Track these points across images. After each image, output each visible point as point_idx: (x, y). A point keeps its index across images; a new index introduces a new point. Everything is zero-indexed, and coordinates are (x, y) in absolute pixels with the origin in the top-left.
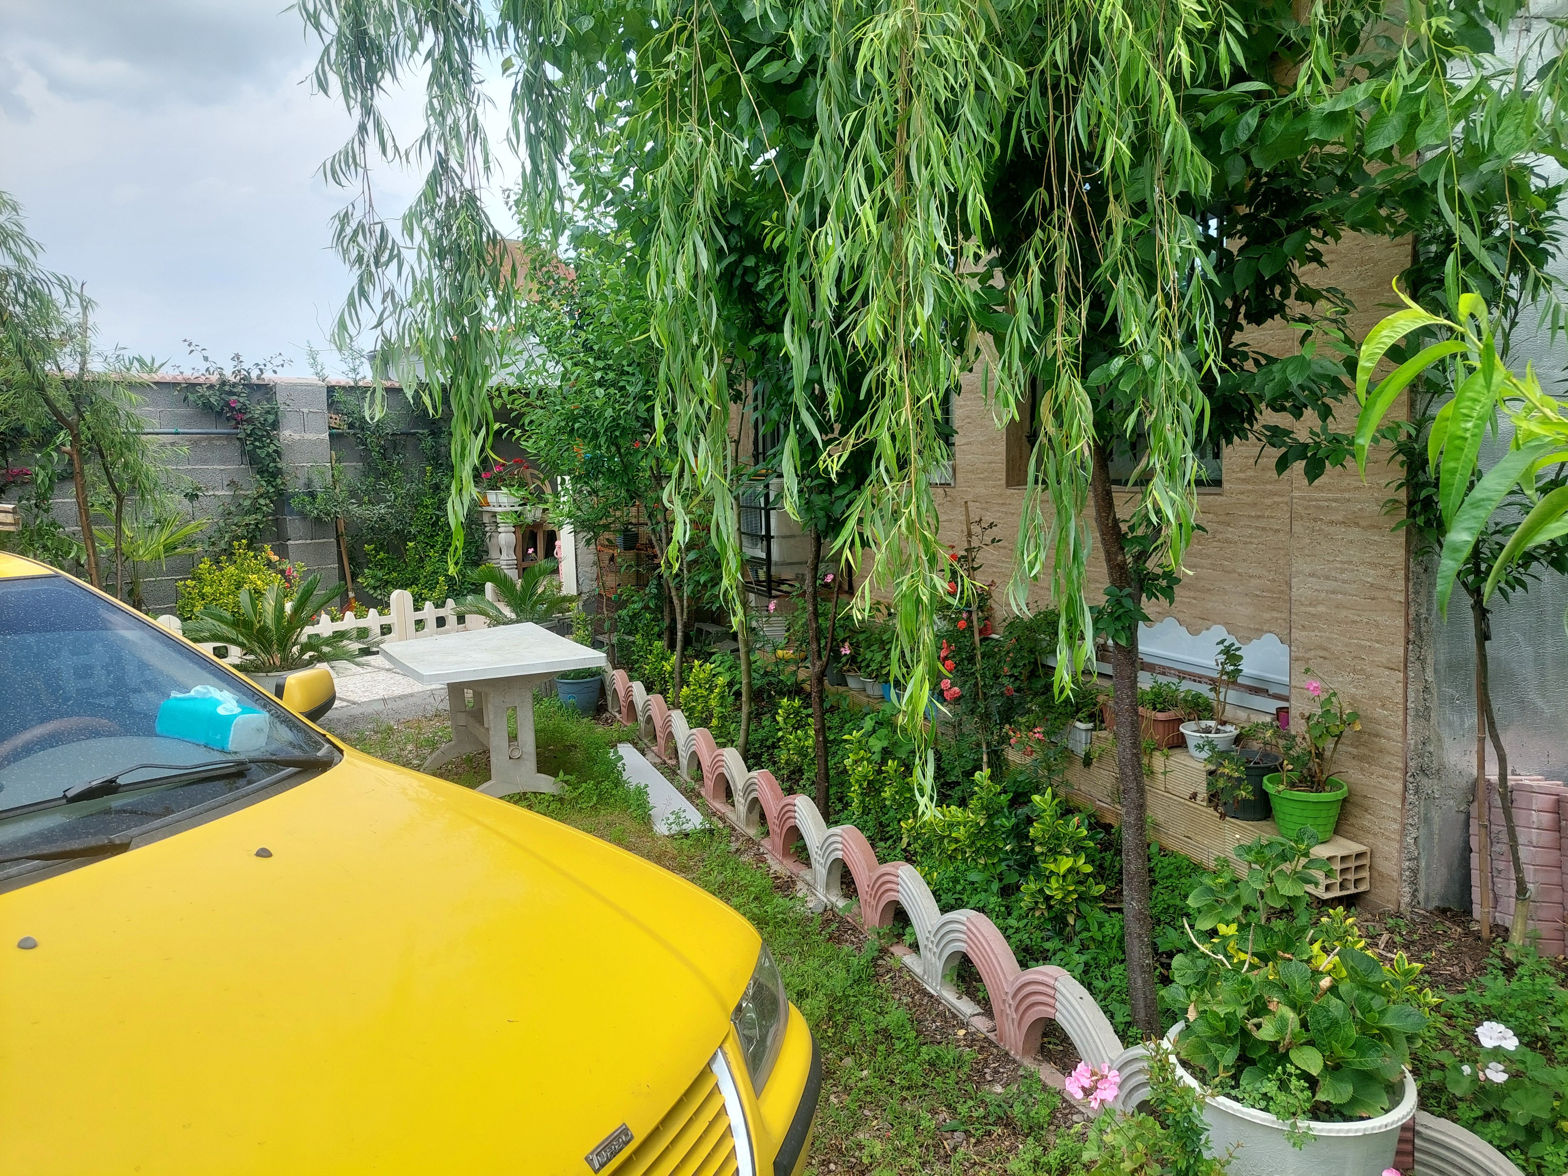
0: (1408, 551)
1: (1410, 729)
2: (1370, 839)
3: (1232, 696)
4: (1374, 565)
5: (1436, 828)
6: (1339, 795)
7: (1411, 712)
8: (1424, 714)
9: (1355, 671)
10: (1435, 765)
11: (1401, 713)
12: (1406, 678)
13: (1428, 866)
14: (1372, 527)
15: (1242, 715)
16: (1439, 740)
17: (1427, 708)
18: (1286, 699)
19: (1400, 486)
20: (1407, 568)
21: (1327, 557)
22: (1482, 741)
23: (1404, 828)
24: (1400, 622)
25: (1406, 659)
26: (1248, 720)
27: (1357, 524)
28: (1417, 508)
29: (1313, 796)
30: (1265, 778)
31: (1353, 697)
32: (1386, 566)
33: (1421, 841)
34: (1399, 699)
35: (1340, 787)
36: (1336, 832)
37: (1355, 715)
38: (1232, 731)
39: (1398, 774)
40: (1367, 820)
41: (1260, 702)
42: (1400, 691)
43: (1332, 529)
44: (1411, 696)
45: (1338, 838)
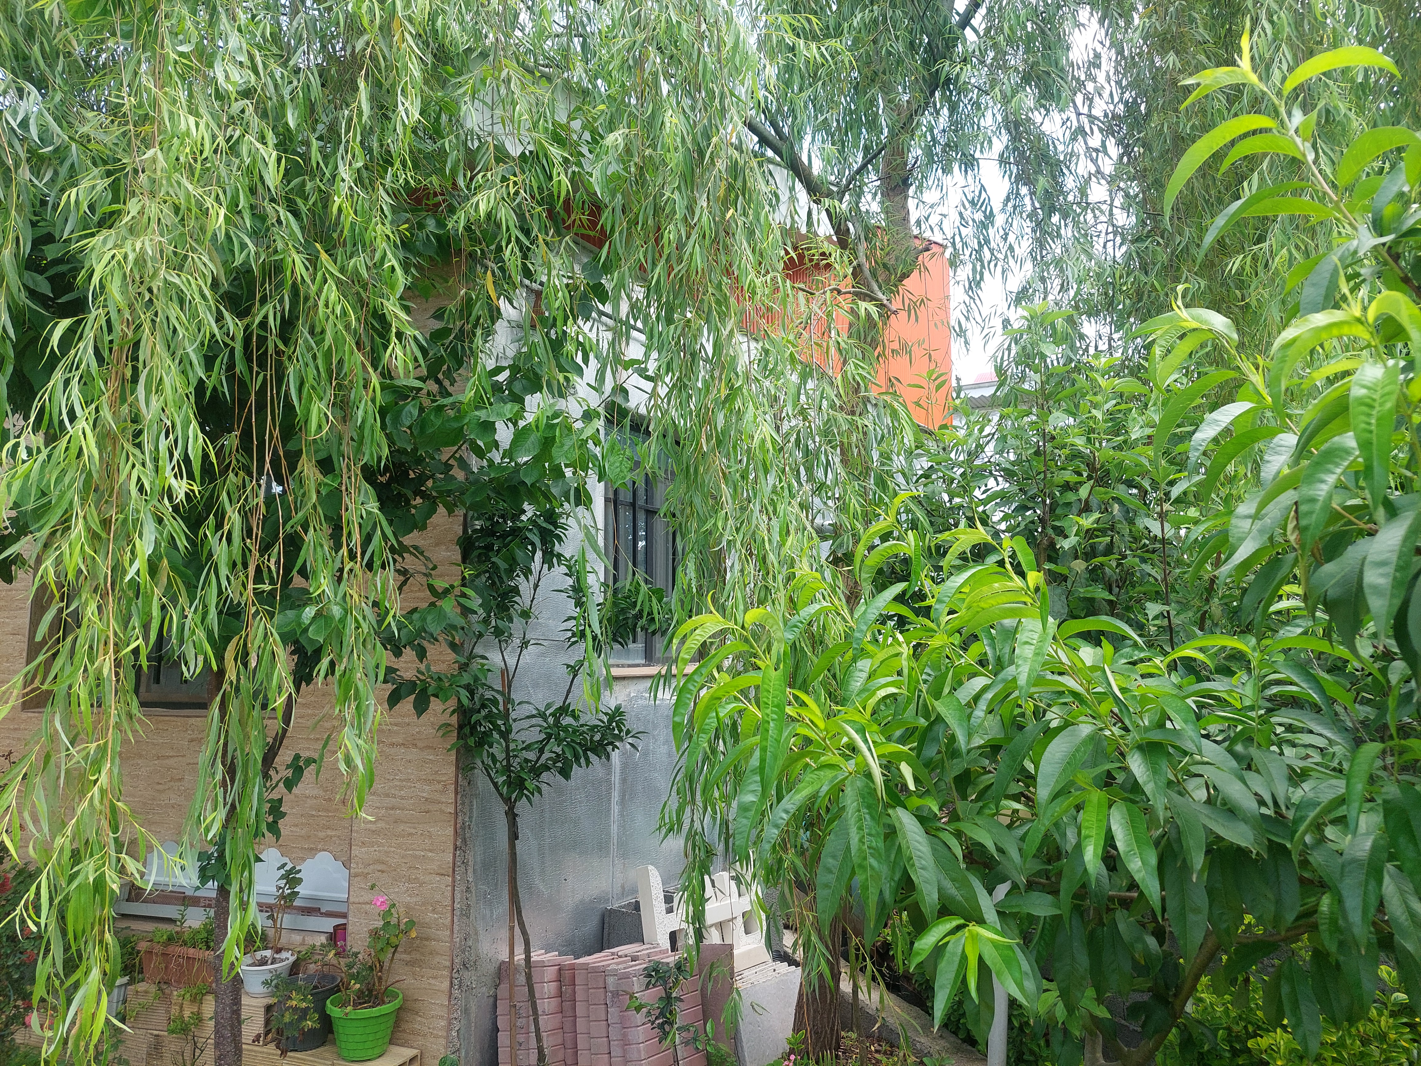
0: (457, 767)
1: (456, 928)
2: (420, 1041)
3: (287, 920)
4: (429, 782)
5: (473, 1016)
6: (396, 1004)
7: (457, 913)
8: (466, 913)
9: (409, 881)
10: (473, 958)
11: (449, 915)
12: (454, 881)
13: (467, 1053)
14: (428, 747)
15: (297, 938)
16: (476, 934)
17: (469, 906)
18: (344, 916)
19: (453, 712)
20: (457, 782)
21: (387, 776)
22: (512, 929)
23: (450, 1024)
24: (450, 831)
25: (454, 864)
26: (303, 944)
27: (415, 745)
28: (467, 730)
29: (376, 1011)
30: (328, 1002)
31: (408, 906)
32: (439, 782)
33: (462, 1032)
34: (448, 902)
35: (396, 996)
36: (391, 1042)
37: (412, 923)
38: (288, 957)
39: (445, 973)
40: (418, 1023)
41: (314, 923)
42: (449, 894)
43: (393, 751)
44: (458, 896)
45: (392, 1047)
